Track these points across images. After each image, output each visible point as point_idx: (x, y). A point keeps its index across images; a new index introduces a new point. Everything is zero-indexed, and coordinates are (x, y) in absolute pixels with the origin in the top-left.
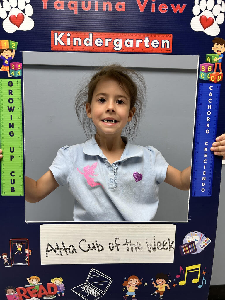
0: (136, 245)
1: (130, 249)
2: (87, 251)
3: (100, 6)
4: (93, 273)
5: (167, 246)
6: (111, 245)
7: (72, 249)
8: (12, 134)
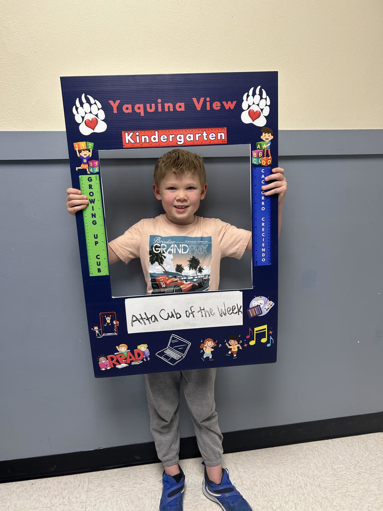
0: (209, 311)
1: (204, 315)
2: (167, 319)
3: (163, 107)
4: (173, 339)
5: (236, 310)
6: (187, 313)
7: (154, 319)
8: (94, 223)
